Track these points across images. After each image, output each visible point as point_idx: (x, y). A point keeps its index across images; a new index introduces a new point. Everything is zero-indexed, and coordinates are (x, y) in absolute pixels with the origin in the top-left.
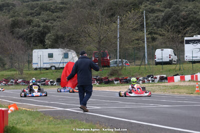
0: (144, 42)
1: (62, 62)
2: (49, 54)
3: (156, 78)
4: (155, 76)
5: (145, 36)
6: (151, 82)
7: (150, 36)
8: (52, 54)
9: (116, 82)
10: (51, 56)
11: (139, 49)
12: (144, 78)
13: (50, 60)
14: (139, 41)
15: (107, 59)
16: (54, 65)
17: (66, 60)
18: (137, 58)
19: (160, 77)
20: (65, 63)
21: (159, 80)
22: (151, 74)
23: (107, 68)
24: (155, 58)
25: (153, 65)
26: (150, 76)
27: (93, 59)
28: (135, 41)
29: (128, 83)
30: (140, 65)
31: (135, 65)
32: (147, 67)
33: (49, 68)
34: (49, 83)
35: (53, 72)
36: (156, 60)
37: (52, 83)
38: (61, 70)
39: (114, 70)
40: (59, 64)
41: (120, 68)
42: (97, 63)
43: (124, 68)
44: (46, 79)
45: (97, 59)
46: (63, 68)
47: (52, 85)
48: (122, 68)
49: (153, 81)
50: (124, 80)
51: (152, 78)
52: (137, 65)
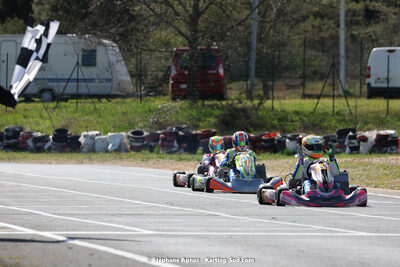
0: (338, 26)
1: (74, 76)
3: (364, 139)
4: (359, 134)
5: (343, 6)
6: (348, 150)
11: (323, 44)
12: (327, 139)
14: (325, 20)
15: (218, 74)
16: (50, 85)
17: (87, 72)
18: (315, 73)
19: (378, 136)
20: (85, 80)
21: (374, 146)
22: (351, 127)
23: (215, 102)
24: (369, 76)
25: (360, 96)
26: (348, 131)
27: (174, 72)
28: (312, 17)
29: (275, 152)
30: (318, 97)
31: (305, 96)
32: (340, 104)
33: (35, 96)
34: (30, 142)
35: (46, 109)
36: (372, 81)
37: (39, 144)
38: (71, 104)
39: (237, 110)
40: (64, 84)
41: (256, 102)
42: (184, 86)
43: (268, 103)
44: (22, 129)
45: (186, 72)
46: (77, 96)
47: (39, 150)
48: (261, 103)
49: (355, 150)
50: (264, 141)
51: (351, 138)
52: (310, 96)
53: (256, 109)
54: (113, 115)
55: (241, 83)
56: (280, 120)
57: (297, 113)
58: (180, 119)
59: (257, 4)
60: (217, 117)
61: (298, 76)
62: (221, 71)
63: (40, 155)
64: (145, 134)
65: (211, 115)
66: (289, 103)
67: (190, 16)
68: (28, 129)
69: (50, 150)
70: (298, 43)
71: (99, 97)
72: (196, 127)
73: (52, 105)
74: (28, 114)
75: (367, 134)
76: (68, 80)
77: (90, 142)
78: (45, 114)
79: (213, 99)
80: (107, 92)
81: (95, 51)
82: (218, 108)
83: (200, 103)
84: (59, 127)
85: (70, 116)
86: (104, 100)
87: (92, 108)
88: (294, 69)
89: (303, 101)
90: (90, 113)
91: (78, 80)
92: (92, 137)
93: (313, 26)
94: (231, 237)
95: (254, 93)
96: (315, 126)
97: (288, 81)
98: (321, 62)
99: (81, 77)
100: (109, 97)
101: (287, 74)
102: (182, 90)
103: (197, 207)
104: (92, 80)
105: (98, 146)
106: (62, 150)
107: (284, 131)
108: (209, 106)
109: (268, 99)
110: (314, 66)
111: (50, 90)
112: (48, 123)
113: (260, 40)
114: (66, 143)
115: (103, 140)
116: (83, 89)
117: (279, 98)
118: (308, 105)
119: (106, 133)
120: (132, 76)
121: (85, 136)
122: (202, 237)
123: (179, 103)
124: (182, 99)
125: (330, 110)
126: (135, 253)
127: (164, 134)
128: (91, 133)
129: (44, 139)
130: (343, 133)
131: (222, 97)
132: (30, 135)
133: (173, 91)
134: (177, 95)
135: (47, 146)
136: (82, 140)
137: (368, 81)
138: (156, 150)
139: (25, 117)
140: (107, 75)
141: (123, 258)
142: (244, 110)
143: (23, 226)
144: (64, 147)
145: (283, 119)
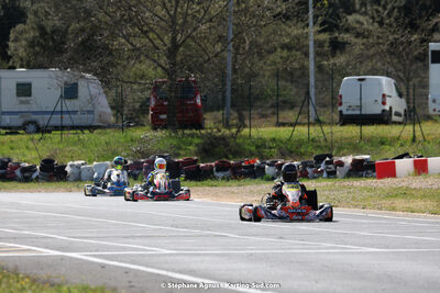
0: (307, 55)
1: (59, 109)
2: (18, 85)
3: (341, 164)
4: (336, 159)
5: (311, 37)
6: (325, 174)
7: (325, 37)
8: (30, 85)
9: (220, 175)
10: (24, 90)
11: (291, 74)
12: (305, 165)
13: (22, 102)
14: (294, 52)
15: (196, 104)
16: (34, 117)
17: (70, 105)
18: (285, 102)
19: (354, 160)
20: (68, 112)
21: (350, 171)
22: (327, 152)
23: (194, 131)
24: (341, 104)
25: (332, 123)
26: (324, 157)
27: (153, 103)
28: (279, 50)
29: (255, 178)
30: (293, 125)
31: (279, 124)
32: (315, 131)
33: (20, 128)
34: (18, 172)
35: (32, 140)
36: (343, 108)
37: (26, 174)
38: (56, 135)
39: (216, 138)
40: (49, 116)
41: (234, 130)
42: (164, 116)
43: (246, 131)
44: (10, 160)
45: (166, 103)
46: (61, 128)
47: (27, 180)
48: (238, 131)
49: (332, 174)
50: (244, 167)
51: (328, 163)
52: (283, 125)
53: (234, 137)
54: (96, 145)
55: (215, 113)
56: (257, 147)
57: (274, 140)
58: (162, 148)
59: (232, 37)
60: (197, 145)
61: (268, 105)
62: (199, 101)
63: (28, 185)
64: (129, 162)
65: (190, 144)
66: (265, 131)
67: (169, 49)
68: (15, 160)
69: (37, 179)
70: (267, 73)
71: (82, 128)
72: (178, 155)
73: (37, 136)
74: (14, 145)
75: (343, 159)
76: (53, 113)
77: (76, 171)
78: (31, 145)
79: (191, 129)
80: (89, 123)
81: (76, 84)
82: (198, 137)
83: (180, 132)
84: (45, 157)
85: (55, 147)
86: (86, 131)
87: (76, 138)
88: (265, 99)
89: (278, 129)
90: (75, 144)
91: (62, 112)
92: (78, 167)
93: (281, 58)
94: (251, 254)
95: (231, 122)
96: (292, 152)
97: (260, 110)
98: (291, 91)
99: (64, 109)
100: (91, 128)
101: (259, 103)
102: (162, 120)
103: (203, 229)
104: (75, 112)
105: (84, 175)
106: (49, 180)
107: (262, 158)
108: (189, 135)
109: (245, 126)
110: (285, 96)
111: (34, 122)
112: (34, 154)
113: (235, 71)
114: (53, 173)
115: (89, 169)
116: (67, 121)
117: (255, 126)
118: (284, 132)
119: (91, 162)
120: (112, 108)
121: (71, 166)
122: (223, 255)
123: (160, 133)
124: (162, 129)
125: (305, 137)
126: (167, 270)
127: (147, 162)
128: (76, 163)
129: (31, 169)
130: (319, 159)
131: (200, 127)
132: (18, 165)
133: (153, 121)
134: (156, 125)
135: (34, 176)
136: (68, 169)
137: (339, 109)
138: (140, 177)
139: (12, 149)
140: (89, 108)
141: (158, 275)
142: (223, 138)
143: (47, 248)
144: (50, 176)
145: (261, 146)
